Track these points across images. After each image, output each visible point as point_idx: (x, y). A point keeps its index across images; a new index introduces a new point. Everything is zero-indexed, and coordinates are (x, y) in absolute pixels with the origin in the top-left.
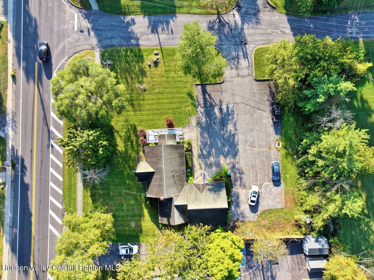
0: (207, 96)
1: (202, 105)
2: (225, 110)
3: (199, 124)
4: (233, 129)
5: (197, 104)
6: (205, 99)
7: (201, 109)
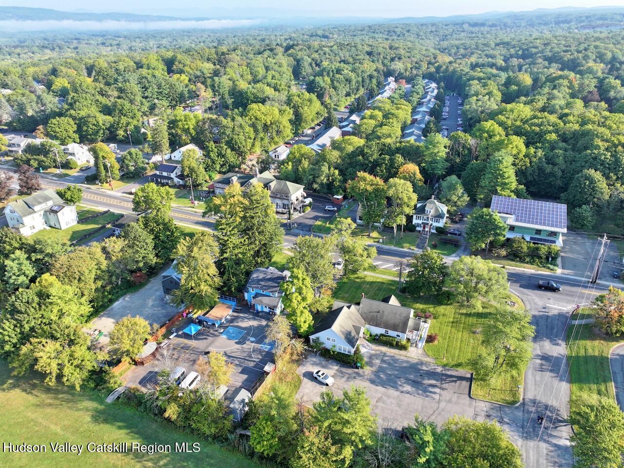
0: (454, 379)
1: (444, 372)
2: (431, 389)
3: (422, 363)
4: (405, 389)
5: (447, 368)
6: (451, 376)
7: (439, 370)
